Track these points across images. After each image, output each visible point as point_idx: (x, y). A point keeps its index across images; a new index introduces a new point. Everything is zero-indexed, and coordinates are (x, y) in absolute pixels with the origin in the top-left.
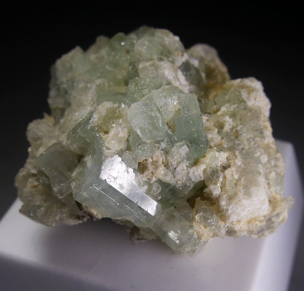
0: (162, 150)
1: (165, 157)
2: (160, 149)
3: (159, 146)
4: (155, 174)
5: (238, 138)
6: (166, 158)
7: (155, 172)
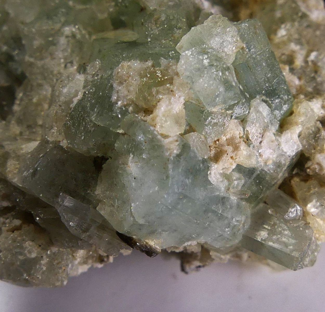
0: (236, 118)
1: (242, 129)
2: (233, 118)
3: (232, 113)
4: (236, 158)
5: (319, 73)
6: (244, 129)
7: (236, 155)
